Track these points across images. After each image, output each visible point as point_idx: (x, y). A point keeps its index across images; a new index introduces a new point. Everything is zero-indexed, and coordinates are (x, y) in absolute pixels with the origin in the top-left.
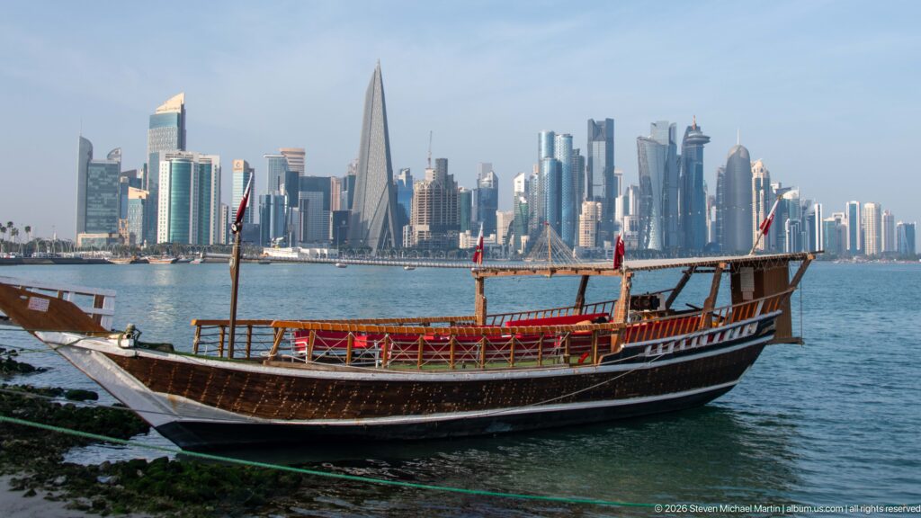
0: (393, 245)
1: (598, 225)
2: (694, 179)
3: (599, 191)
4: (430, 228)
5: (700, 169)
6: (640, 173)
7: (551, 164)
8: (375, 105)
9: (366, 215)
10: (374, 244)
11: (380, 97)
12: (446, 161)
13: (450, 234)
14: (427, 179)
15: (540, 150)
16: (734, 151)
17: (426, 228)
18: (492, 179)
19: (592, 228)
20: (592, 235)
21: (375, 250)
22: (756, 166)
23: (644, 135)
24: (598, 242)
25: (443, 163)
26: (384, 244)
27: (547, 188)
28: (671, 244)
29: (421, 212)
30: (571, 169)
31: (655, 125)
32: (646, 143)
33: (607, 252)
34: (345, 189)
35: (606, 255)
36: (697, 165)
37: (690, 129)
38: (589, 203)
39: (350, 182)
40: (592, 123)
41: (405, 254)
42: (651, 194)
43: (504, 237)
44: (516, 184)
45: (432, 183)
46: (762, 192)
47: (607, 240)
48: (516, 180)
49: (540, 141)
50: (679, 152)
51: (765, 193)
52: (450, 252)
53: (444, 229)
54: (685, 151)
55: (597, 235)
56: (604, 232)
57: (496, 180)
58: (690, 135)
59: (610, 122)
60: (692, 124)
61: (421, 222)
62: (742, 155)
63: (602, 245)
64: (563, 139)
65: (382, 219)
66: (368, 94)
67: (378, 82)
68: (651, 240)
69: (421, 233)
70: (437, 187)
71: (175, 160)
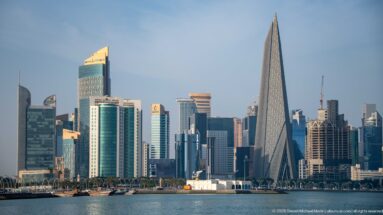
0: (292, 177)
4: (324, 163)
8: (273, 54)
9: (267, 149)
10: (275, 176)
11: (277, 47)
12: (336, 102)
13: (342, 167)
14: (319, 118)
17: (319, 162)
18: (376, 118)
21: (275, 181)
25: (334, 104)
26: (283, 176)
29: (315, 147)
34: (246, 129)
39: (251, 123)
45: (324, 122)
53: (337, 163)
57: (380, 119)
61: (315, 157)
65: (281, 153)
66: (267, 44)
67: (275, 34)
69: (315, 166)
70: (329, 125)
71: (103, 105)
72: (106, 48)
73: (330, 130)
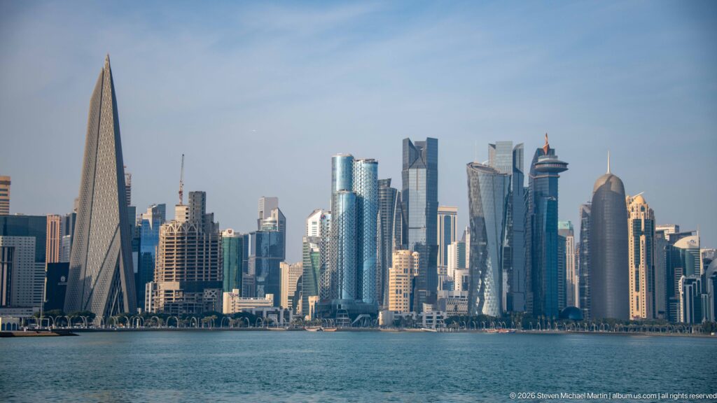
0: (126, 310)
1: (414, 281)
2: (545, 221)
3: (418, 235)
4: (181, 287)
5: (553, 207)
6: (472, 212)
7: (348, 200)
8: (103, 119)
9: (89, 267)
10: (99, 308)
11: (110, 106)
12: (203, 195)
13: (208, 294)
14: (177, 218)
15: (334, 180)
16: (602, 182)
17: (175, 285)
18: (277, 218)
19: (405, 286)
20: (405, 295)
21: (99, 317)
22: (635, 202)
23: (476, 161)
24: (414, 304)
25: (199, 199)
26: (113, 307)
27: (344, 232)
28: (515, 309)
29: (169, 263)
30: (376, 205)
31: (494, 146)
32: (479, 172)
33: (424, 319)
34: (67, 234)
35: (424, 323)
36: (549, 201)
37: (540, 152)
38: (402, 252)
39: (69, 224)
40: (408, 143)
41: (141, 323)
42: (485, 240)
43: (290, 298)
44: (310, 226)
45: (184, 225)
46: (643, 238)
47: (428, 302)
48: (310, 221)
49: (334, 169)
50: (526, 184)
51: (647, 239)
52: (206, 318)
53: (201, 287)
54: (534, 182)
55: (412, 295)
56: (425, 292)
57: (282, 221)
58: (540, 160)
59: (432, 143)
60: (543, 146)
61: (168, 278)
62: (614, 188)
63: (420, 310)
64: (364, 165)
65: (111, 274)
66: (94, 100)
67: (107, 87)
68: (486, 302)
69: (168, 292)
70: (191, 229)
73: (192, 238)
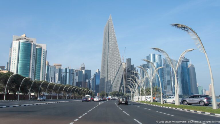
8: (110, 33)
25: (129, 60)
45: (125, 68)
67: (111, 23)
70: (128, 69)
71: (22, 41)
72: (25, 34)
73: (128, 71)
